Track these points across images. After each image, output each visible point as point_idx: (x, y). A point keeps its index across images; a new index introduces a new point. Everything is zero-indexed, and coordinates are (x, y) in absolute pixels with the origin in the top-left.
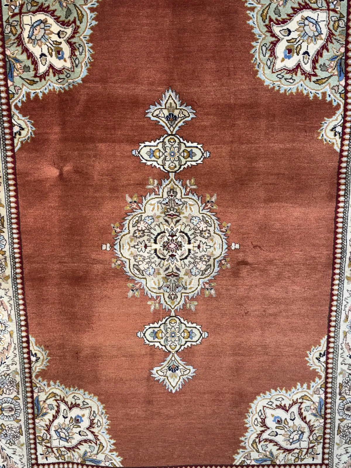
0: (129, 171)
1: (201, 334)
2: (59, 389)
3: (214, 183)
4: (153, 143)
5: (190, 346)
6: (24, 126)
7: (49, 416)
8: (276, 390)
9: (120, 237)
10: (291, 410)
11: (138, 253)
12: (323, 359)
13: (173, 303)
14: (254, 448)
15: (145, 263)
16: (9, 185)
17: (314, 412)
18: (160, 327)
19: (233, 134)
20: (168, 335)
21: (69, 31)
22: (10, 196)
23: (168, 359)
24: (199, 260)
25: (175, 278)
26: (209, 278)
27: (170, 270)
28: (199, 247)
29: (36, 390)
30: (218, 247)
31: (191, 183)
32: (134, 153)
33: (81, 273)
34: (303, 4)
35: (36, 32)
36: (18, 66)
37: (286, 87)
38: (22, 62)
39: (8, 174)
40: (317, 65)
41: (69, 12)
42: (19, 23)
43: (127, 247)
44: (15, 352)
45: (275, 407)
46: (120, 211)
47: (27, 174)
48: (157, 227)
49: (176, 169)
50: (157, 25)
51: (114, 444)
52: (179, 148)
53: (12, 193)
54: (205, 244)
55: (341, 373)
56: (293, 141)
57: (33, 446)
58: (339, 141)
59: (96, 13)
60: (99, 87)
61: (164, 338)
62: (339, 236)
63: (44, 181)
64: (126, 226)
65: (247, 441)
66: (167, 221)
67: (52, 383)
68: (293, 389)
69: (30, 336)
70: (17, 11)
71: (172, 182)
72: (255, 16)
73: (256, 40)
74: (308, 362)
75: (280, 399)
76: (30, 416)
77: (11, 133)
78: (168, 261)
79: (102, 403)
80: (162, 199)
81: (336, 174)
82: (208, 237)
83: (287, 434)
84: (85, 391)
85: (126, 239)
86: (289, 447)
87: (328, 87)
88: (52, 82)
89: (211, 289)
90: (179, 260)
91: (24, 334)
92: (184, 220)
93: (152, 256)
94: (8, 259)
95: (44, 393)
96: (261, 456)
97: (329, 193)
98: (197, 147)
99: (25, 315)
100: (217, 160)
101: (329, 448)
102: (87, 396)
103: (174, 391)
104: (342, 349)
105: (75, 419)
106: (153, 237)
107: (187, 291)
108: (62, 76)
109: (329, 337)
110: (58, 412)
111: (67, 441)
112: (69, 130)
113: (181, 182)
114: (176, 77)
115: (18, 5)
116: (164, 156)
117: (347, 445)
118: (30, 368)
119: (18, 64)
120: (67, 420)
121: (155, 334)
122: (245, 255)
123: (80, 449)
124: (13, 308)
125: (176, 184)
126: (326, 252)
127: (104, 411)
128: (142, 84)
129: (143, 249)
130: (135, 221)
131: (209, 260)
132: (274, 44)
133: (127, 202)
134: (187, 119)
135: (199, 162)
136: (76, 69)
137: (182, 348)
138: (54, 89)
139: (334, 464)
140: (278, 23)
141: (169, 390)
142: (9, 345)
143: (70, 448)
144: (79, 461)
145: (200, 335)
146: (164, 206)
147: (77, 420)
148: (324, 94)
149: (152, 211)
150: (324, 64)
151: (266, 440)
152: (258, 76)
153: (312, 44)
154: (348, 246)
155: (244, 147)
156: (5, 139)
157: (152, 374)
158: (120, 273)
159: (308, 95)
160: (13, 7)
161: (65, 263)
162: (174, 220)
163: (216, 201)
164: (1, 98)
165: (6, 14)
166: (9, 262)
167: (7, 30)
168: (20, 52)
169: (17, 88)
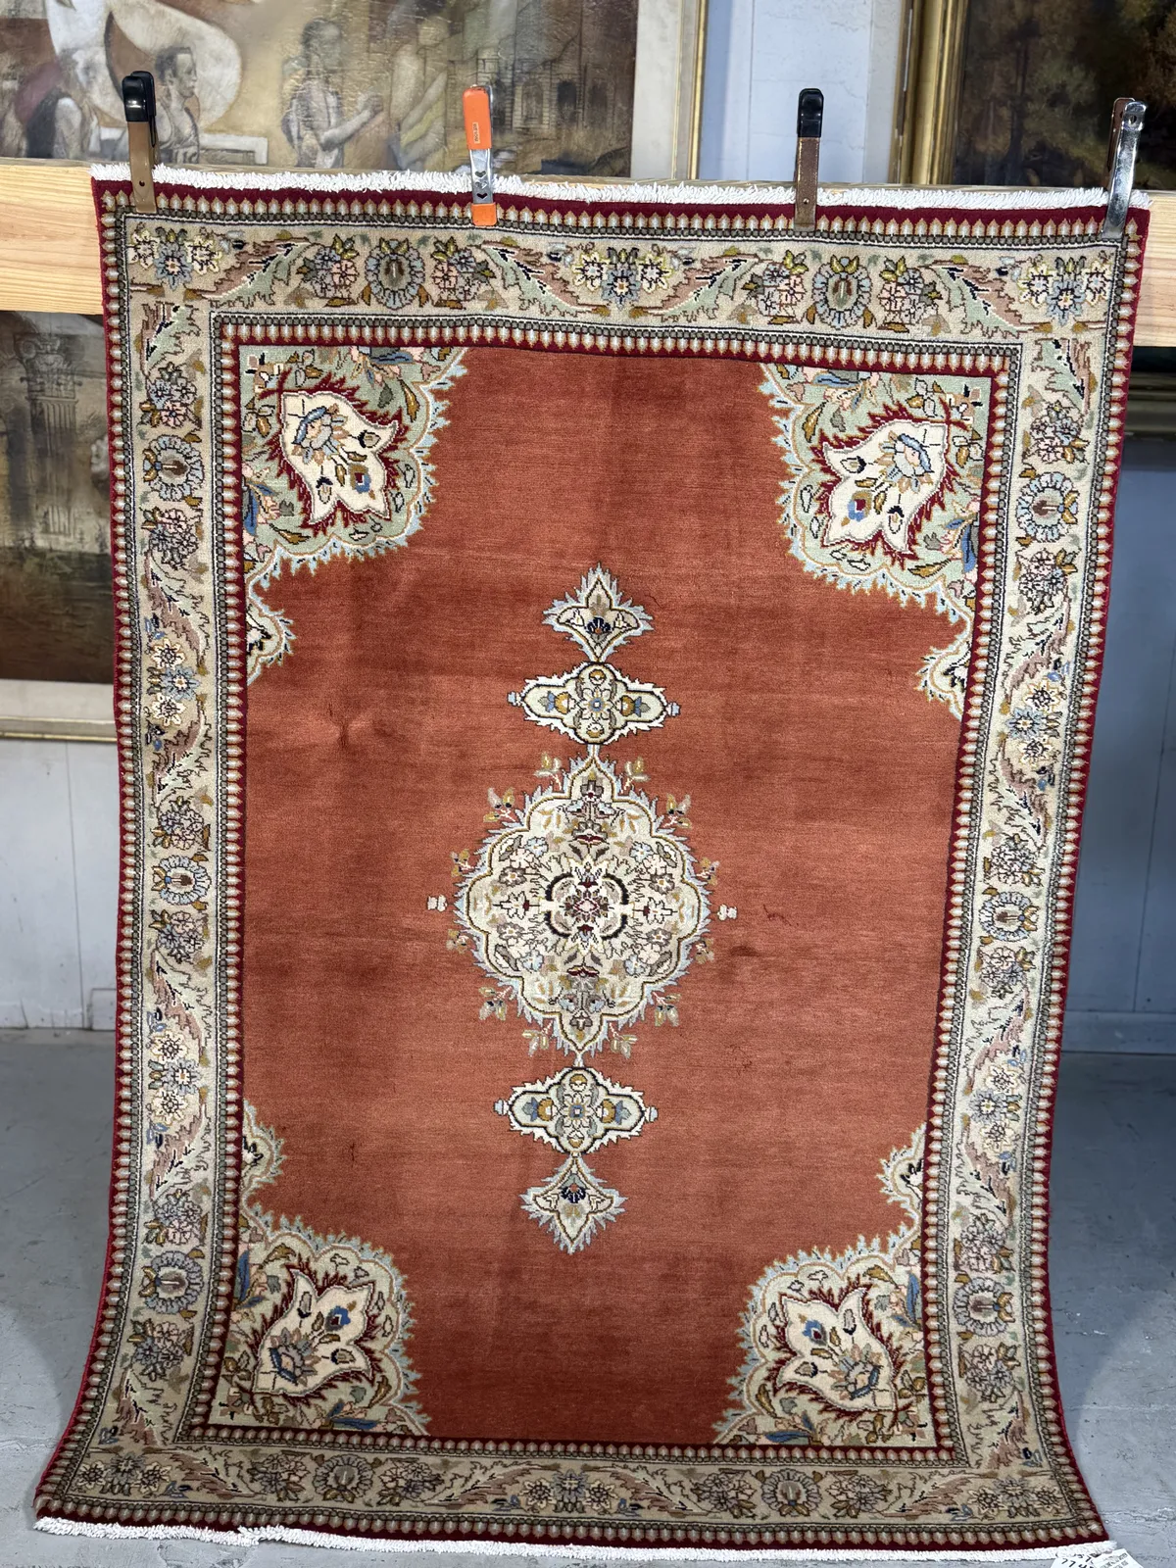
0: (499, 737)
1: (643, 1113)
2: (299, 1239)
3: (685, 771)
4: (555, 680)
5: (614, 1139)
6: (271, 630)
8: (809, 1253)
9: (469, 882)
10: (845, 1305)
11: (509, 920)
12: (917, 1179)
13: (581, 1037)
15: (522, 942)
16: (228, 757)
18: (547, 1092)
19: (731, 670)
20: (566, 1112)
21: (386, 434)
22: (227, 781)
23: (563, 1169)
24: (645, 942)
25: (588, 980)
26: (666, 982)
29: (245, 1236)
30: (689, 912)
31: (635, 770)
32: (511, 698)
33: (376, 960)
34: (895, 408)
35: (311, 433)
36: (268, 501)
37: (849, 578)
38: (276, 494)
39: (227, 732)
40: (919, 537)
41: (387, 395)
42: (276, 411)
43: (483, 904)
44: (207, 1138)
45: (808, 1296)
46: (474, 825)
47: (270, 735)
48: (553, 864)
49: (604, 737)
50: (579, 432)
52: (613, 693)
53: (233, 775)
54: (661, 906)
55: (956, 1215)
56: (863, 691)
58: (961, 696)
59: (446, 402)
60: (445, 554)
61: (556, 1119)
62: (957, 900)
63: (304, 751)
64: (486, 857)
66: (576, 851)
67: (283, 1221)
68: (849, 1251)
69: (246, 1102)
70: (273, 385)
71: (593, 766)
72: (790, 427)
73: (790, 477)
74: (883, 1185)
75: (820, 1276)
77: (242, 645)
78: (574, 939)
79: (402, 1270)
80: (568, 802)
81: (954, 766)
82: (668, 889)
84: (364, 1241)
85: (483, 887)
87: (939, 583)
88: (340, 539)
89: (669, 1008)
90: (600, 940)
91: (232, 1096)
92: (616, 850)
93: (540, 928)
94: (212, 920)
95: (263, 1245)
97: (938, 805)
98: (652, 693)
99: (240, 1052)
100: (695, 721)
102: (368, 1253)
103: (571, 1249)
104: (959, 1156)
105: (329, 1317)
106: (545, 884)
107: (616, 1010)
108: (361, 527)
109: (931, 1127)
112: (369, 643)
113: (612, 767)
114: (613, 542)
115: (276, 372)
116: (578, 709)
118: (238, 1179)
119: (268, 498)
120: (309, 1321)
121: (535, 1109)
122: (749, 935)
124: (213, 1035)
125: (602, 769)
126: (928, 935)
127: (404, 1292)
128: (538, 554)
129: (521, 910)
130: (505, 847)
131: (667, 941)
132: (829, 487)
133: (488, 805)
134: (632, 633)
135: (656, 724)
136: (395, 516)
137: (597, 1144)
138: (343, 553)
140: (839, 444)
141: (562, 1246)
142: (196, 1120)
145: (639, 1114)
146: (571, 817)
147: (334, 1322)
148: (931, 597)
149: (545, 826)
150: (934, 535)
152: (791, 551)
153: (909, 493)
154: (976, 926)
155: (754, 697)
156: (229, 657)
157: (522, 1202)
158: (465, 963)
159: (896, 597)
160: (266, 377)
161: (339, 935)
162: (594, 849)
163: (689, 809)
164: (225, 568)
165: (249, 390)
166: (212, 928)
167: (249, 424)
168: (275, 473)
169: (261, 549)
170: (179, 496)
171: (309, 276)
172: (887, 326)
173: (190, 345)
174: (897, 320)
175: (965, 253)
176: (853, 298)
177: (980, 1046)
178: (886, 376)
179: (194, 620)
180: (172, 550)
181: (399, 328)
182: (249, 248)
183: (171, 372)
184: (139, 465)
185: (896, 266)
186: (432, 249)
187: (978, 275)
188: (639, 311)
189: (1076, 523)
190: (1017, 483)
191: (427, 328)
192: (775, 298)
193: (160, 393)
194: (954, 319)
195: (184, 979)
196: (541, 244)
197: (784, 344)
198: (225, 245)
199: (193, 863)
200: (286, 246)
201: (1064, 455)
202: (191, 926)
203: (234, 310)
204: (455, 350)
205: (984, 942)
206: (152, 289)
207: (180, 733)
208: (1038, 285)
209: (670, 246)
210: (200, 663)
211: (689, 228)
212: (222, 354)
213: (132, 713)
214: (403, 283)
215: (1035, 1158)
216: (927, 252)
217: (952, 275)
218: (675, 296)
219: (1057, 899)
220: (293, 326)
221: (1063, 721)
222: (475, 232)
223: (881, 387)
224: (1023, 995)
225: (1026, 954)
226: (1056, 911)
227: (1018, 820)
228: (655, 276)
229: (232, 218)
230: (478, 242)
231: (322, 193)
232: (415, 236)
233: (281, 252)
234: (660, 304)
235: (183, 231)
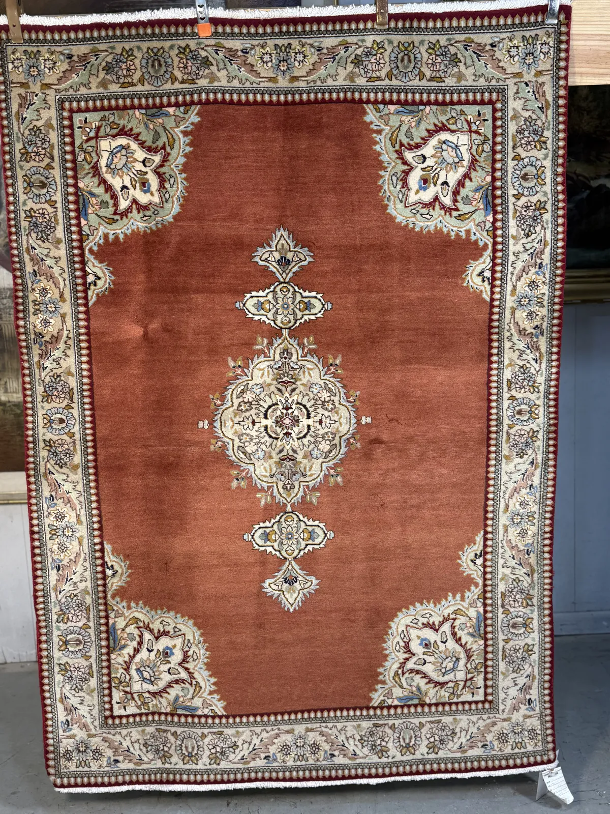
0: (232, 328)
1: (326, 535)
2: (142, 613)
3: (337, 341)
4: (261, 293)
5: (311, 550)
6: (100, 274)
7: (129, 650)
8: (422, 604)
9: (220, 411)
10: (442, 629)
11: (244, 432)
12: (480, 561)
13: (289, 495)
14: (396, 682)
15: (252, 444)
16: (81, 348)
17: (471, 630)
18: (272, 527)
19: (359, 281)
20: (283, 537)
21: (157, 159)
22: (81, 363)
23: (284, 568)
24: (321, 439)
25: (291, 463)
26: (334, 461)
27: (285, 453)
29: (112, 615)
30: (345, 421)
31: (309, 342)
32: (237, 305)
33: (172, 459)
34: (440, 125)
35: (116, 160)
36: (94, 200)
37: (422, 224)
38: (98, 196)
39: (80, 334)
40: (459, 198)
41: (157, 136)
42: (95, 149)
43: (229, 423)
44: (85, 564)
45: (421, 626)
46: (221, 378)
47: (103, 334)
48: (267, 398)
49: (290, 325)
50: (265, 151)
51: (214, 684)
52: (294, 299)
53: (84, 359)
54: (329, 419)
55: (502, 579)
56: (434, 288)
57: (106, 692)
58: (488, 288)
59: (190, 137)
60: (195, 224)
61: (278, 541)
62: (494, 404)
63: (124, 342)
64: (229, 396)
65: (387, 673)
66: (279, 390)
67: (133, 604)
68: (444, 602)
69: (105, 543)
70: (92, 134)
71: (286, 341)
72: (383, 140)
73: (385, 168)
74: (461, 566)
75: (428, 615)
76: (104, 651)
77: (84, 284)
78: (281, 440)
79: (199, 628)
80: (273, 363)
81: (487, 328)
82: (332, 409)
83: (438, 662)
84: (176, 613)
85: (229, 413)
86: (442, 679)
87: (472, 223)
88: (136, 220)
89: (337, 476)
90: (296, 440)
91: (97, 540)
92: (301, 388)
93: (262, 435)
94: (78, 442)
95: (123, 618)
96: (406, 694)
97: (480, 351)
98: (316, 297)
99: (99, 515)
100: (341, 312)
101: (492, 679)
102: (180, 620)
103: (291, 610)
104: (502, 547)
105: (163, 652)
106: (263, 410)
107: (307, 479)
108: (147, 213)
109: (486, 533)
110: (140, 643)
111: (152, 683)
112: (156, 279)
113: (296, 341)
114: (288, 213)
115: (94, 127)
116: (275, 309)
117: (515, 675)
118: (104, 585)
119: (93, 199)
120: (153, 654)
121: (266, 536)
122: (379, 432)
123: (169, 693)
124: (84, 507)
125: (291, 343)
126: (478, 426)
127: (201, 639)
128: (247, 222)
129: (251, 425)
130: (239, 390)
131: (334, 438)
132: (407, 173)
133: (229, 367)
134: (303, 263)
135: (319, 315)
136: (165, 204)
137: (302, 553)
138: (138, 228)
139: (500, 701)
140: (411, 148)
141: (286, 609)
142: (78, 555)
143: (156, 693)
144: (168, 710)
145: (324, 535)
146: (275, 371)
147: (166, 654)
148: (468, 232)
149: (261, 377)
150: (467, 196)
151: (412, 671)
152: (388, 211)
153: (451, 173)
154: (505, 417)
155: (373, 296)
156: (77, 291)
157: (263, 588)
158: (221, 457)
159: (448, 233)
160: (88, 130)
161: (152, 446)
162: (289, 389)
163: (341, 363)
164: (72, 240)
165: (79, 138)
166: (78, 447)
167: (80, 158)
168: (96, 184)
169: (92, 228)
170: (43, 201)
171: (110, 71)
172: (432, 79)
173: (45, 115)
174: (438, 75)
175: (472, 36)
176: (412, 65)
177: (511, 486)
178: (434, 107)
179: (56, 271)
180: (41, 231)
181: (161, 97)
182: (75, 58)
183: (36, 131)
184: (20, 185)
185: (435, 45)
186: (177, 51)
187: (480, 48)
188: (294, 79)
189: (545, 184)
190: (511, 164)
191: (177, 96)
192: (369, 67)
193: (30, 143)
194: (468, 73)
195: (65, 477)
196: (236, 44)
197: (376, 93)
198: (62, 57)
199: (65, 411)
200: (95, 55)
201: (535, 146)
202: (67, 447)
203: (68, 93)
204: (193, 107)
205: (510, 427)
206: (23, 85)
207: (53, 336)
208: (514, 52)
209: (309, 41)
210: (62, 296)
211: (319, 30)
212: (63, 118)
213: (25, 327)
214: (162, 72)
215: (545, 546)
216: (450, 36)
217: (466, 49)
218: (314, 69)
219: (549, 400)
220: (102, 100)
221: (546, 298)
222: (200, 40)
223: (431, 114)
224: (534, 455)
225: (534, 432)
226: (549, 407)
227: (524, 357)
228: (302, 59)
229: (65, 42)
230: (202, 46)
231: (114, 24)
232: (167, 44)
233: (93, 59)
234: (305, 74)
235: (38, 51)
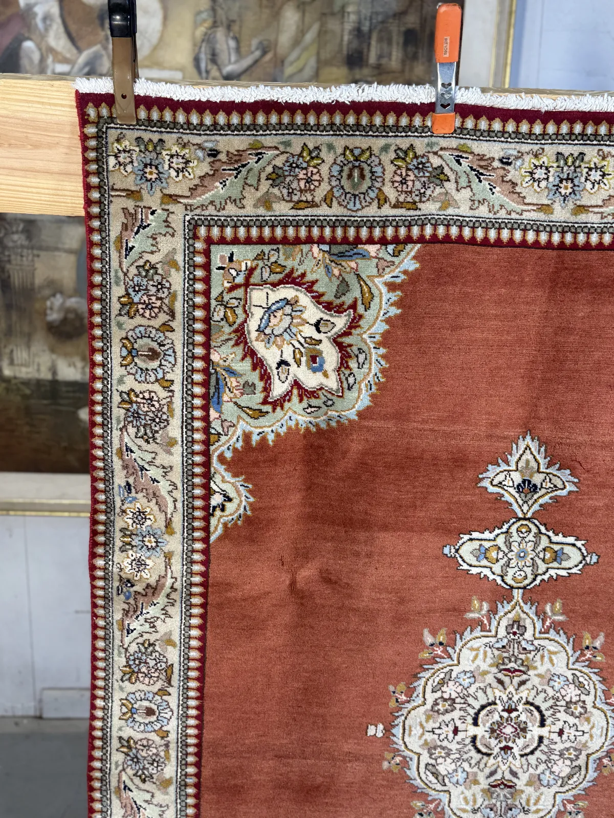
0: (434, 584)
3: (600, 611)
4: (487, 535)
6: (232, 494)
9: (405, 712)
11: (439, 743)
15: (449, 760)
16: (192, 606)
21: (341, 322)
22: (190, 627)
24: (557, 758)
25: (507, 790)
26: (575, 792)
27: (498, 776)
28: (561, 733)
30: (599, 733)
31: (555, 611)
32: (446, 550)
33: (319, 780)
35: (274, 321)
36: (232, 382)
38: (241, 375)
39: (192, 585)
41: (344, 287)
42: (242, 303)
43: (417, 731)
46: (410, 661)
47: (228, 586)
48: (480, 694)
49: (527, 582)
50: (516, 317)
52: (536, 544)
53: (195, 621)
54: (574, 728)
59: (399, 293)
60: (391, 425)
63: (259, 598)
64: (420, 690)
66: (500, 682)
70: (240, 280)
71: (518, 608)
77: (206, 508)
78: (495, 758)
80: (493, 640)
82: (581, 714)
85: (418, 715)
88: (295, 412)
89: (577, 813)
90: (518, 757)
92: (535, 681)
93: (466, 749)
94: (173, 746)
100: (611, 569)
106: (472, 712)
107: (530, 816)
108: (314, 402)
112: (318, 502)
113: (534, 608)
114: (542, 413)
115: (244, 268)
116: (506, 559)
119: (233, 379)
125: (525, 610)
128: (476, 425)
129: (451, 735)
130: (437, 680)
131: (577, 757)
133: (424, 645)
134: (559, 493)
135: (574, 571)
136: (347, 393)
138: (297, 424)
146: (496, 653)
149: (473, 661)
156: (194, 518)
158: (399, 780)
160: (234, 273)
161: (287, 757)
162: (516, 680)
163: (602, 646)
164: (193, 442)
165: (219, 284)
166: (173, 753)
167: (217, 316)
168: (240, 356)
169: (226, 424)
170: (153, 379)
171: (278, 181)
173: (166, 245)
179: (163, 487)
180: (145, 426)
181: (358, 228)
182: (223, 157)
183: (148, 269)
184: (116, 352)
186: (393, 156)
188: (581, 209)
191: (384, 227)
193: (137, 288)
195: (148, 796)
196: (494, 150)
198: (200, 154)
199: (157, 697)
200: (257, 154)
202: (155, 751)
203: (206, 213)
204: (410, 246)
206: (132, 194)
207: (148, 586)
210: (168, 524)
212: (195, 252)
213: (105, 569)
214: (364, 188)
220: (261, 227)
222: (434, 139)
228: (598, 178)
229: (208, 129)
230: (435, 149)
231: (293, 104)
232: (377, 143)
233: (252, 160)
234: (600, 203)
235: (161, 140)
